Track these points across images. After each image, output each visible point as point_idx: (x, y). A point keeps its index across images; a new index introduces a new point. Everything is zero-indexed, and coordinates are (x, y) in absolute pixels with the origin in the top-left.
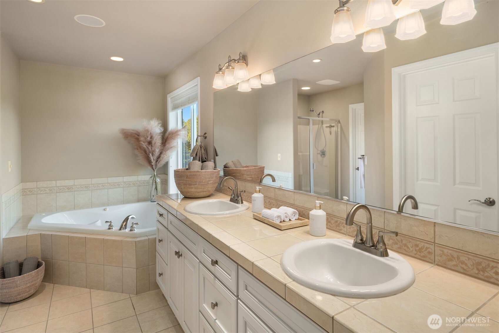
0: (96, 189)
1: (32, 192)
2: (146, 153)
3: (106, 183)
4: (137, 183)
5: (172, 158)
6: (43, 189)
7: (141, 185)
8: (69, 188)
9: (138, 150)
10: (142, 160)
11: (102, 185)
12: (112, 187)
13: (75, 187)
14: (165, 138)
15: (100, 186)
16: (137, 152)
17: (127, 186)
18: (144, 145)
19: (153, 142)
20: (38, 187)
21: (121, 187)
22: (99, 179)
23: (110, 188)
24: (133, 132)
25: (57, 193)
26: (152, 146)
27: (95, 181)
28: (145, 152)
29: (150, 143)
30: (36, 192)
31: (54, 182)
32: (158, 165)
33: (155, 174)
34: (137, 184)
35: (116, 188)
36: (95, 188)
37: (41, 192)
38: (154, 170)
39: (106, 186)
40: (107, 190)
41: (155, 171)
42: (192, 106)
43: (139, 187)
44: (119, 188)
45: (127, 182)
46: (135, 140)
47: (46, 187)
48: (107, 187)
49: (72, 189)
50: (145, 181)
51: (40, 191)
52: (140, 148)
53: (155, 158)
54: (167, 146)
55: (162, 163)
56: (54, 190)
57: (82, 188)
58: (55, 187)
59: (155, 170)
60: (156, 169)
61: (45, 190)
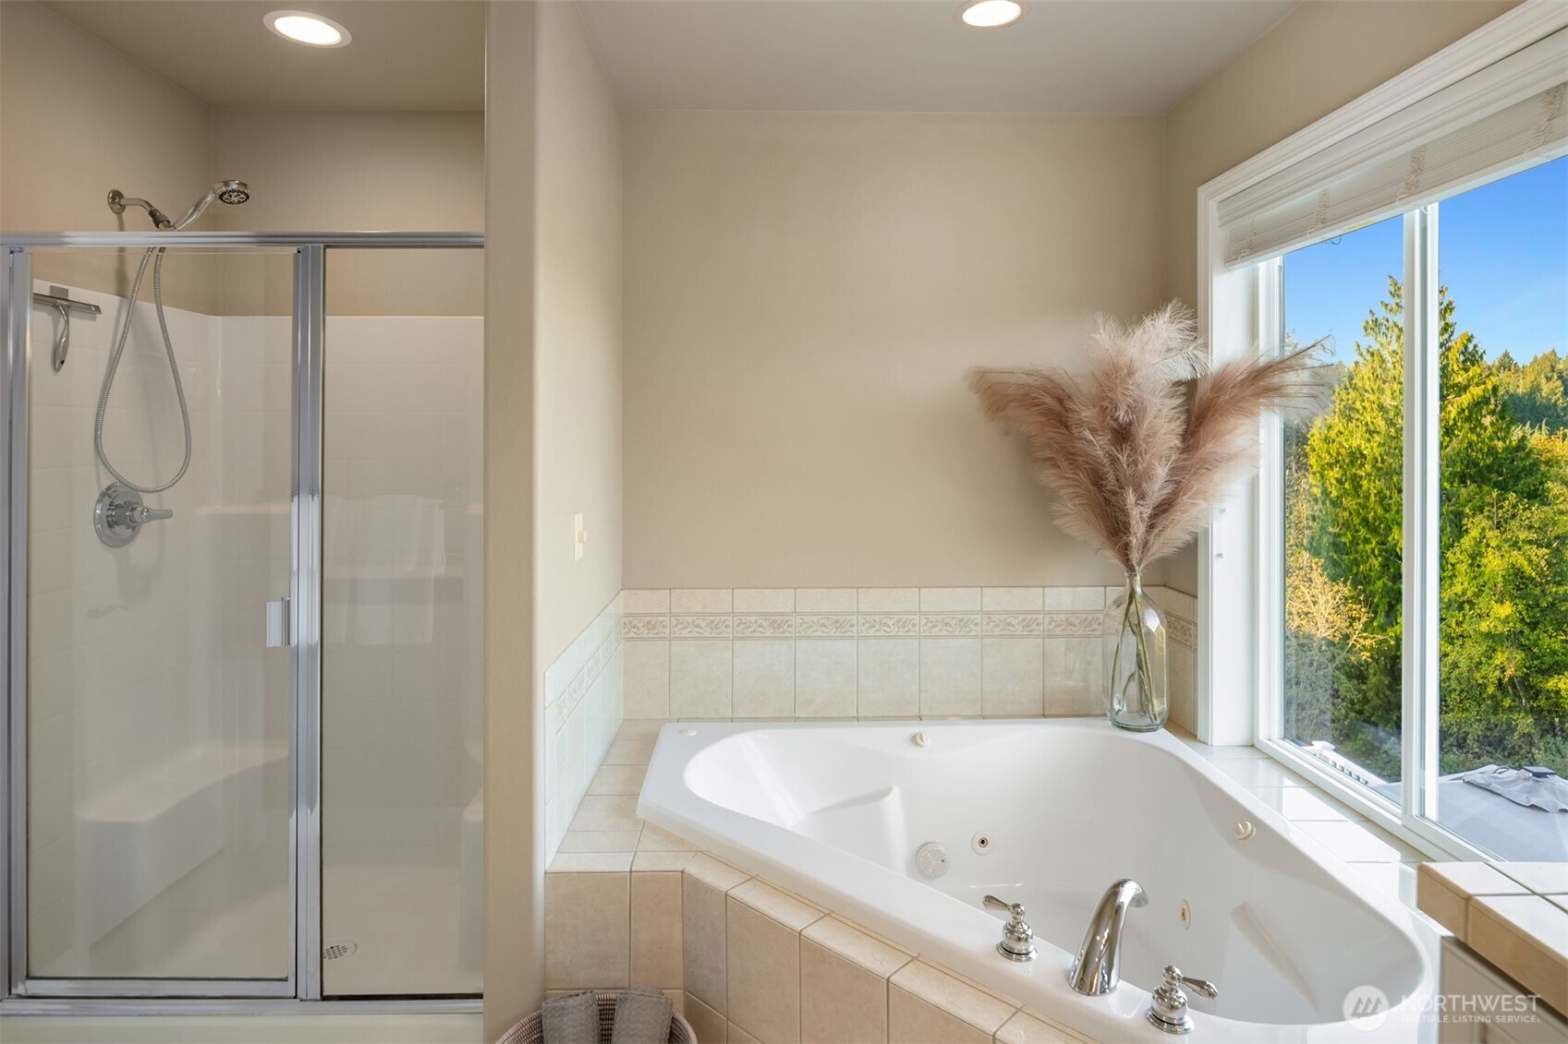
0: (875, 637)
1: (656, 631)
2: (1100, 487)
3: (914, 613)
4: (1040, 621)
5: (1223, 511)
6: (690, 619)
7: (1058, 631)
8: (777, 625)
9: (1056, 466)
10: (1074, 518)
11: (899, 621)
12: (935, 632)
13: (799, 621)
14: (1196, 408)
15: (890, 623)
16: (1048, 476)
17: (997, 631)
18: (1099, 446)
19: (1141, 432)
20: (674, 610)
21: (973, 633)
22: (886, 591)
23: (930, 637)
24: (1030, 380)
25: (734, 638)
26: (1134, 450)
27: (874, 600)
28: (1097, 478)
29: (1123, 435)
30: (668, 632)
31: (725, 594)
32: (1157, 545)
33: (1138, 590)
34: (1038, 624)
35: (954, 637)
36: (871, 632)
37: (685, 633)
38: (1131, 569)
39: (914, 625)
40: (916, 643)
41: (1138, 577)
42: (1417, 212)
43: (1047, 640)
44: (963, 637)
45: (999, 613)
46: (1039, 419)
47: (698, 614)
48: (917, 629)
49: (785, 627)
50: (1074, 613)
51: (680, 626)
52: (1068, 455)
53: (1147, 511)
54: (1209, 448)
55: (1174, 534)
56: (727, 626)
57: (823, 625)
58: (727, 614)
59: (1137, 568)
60: (1139, 564)
61: (698, 626)
